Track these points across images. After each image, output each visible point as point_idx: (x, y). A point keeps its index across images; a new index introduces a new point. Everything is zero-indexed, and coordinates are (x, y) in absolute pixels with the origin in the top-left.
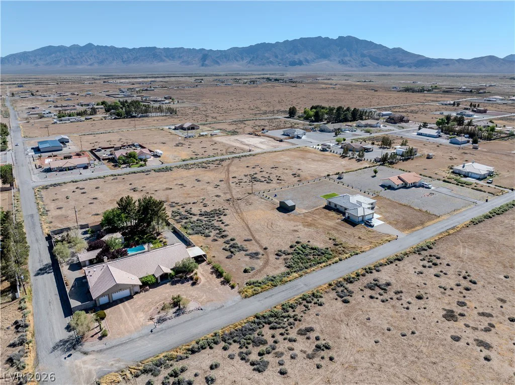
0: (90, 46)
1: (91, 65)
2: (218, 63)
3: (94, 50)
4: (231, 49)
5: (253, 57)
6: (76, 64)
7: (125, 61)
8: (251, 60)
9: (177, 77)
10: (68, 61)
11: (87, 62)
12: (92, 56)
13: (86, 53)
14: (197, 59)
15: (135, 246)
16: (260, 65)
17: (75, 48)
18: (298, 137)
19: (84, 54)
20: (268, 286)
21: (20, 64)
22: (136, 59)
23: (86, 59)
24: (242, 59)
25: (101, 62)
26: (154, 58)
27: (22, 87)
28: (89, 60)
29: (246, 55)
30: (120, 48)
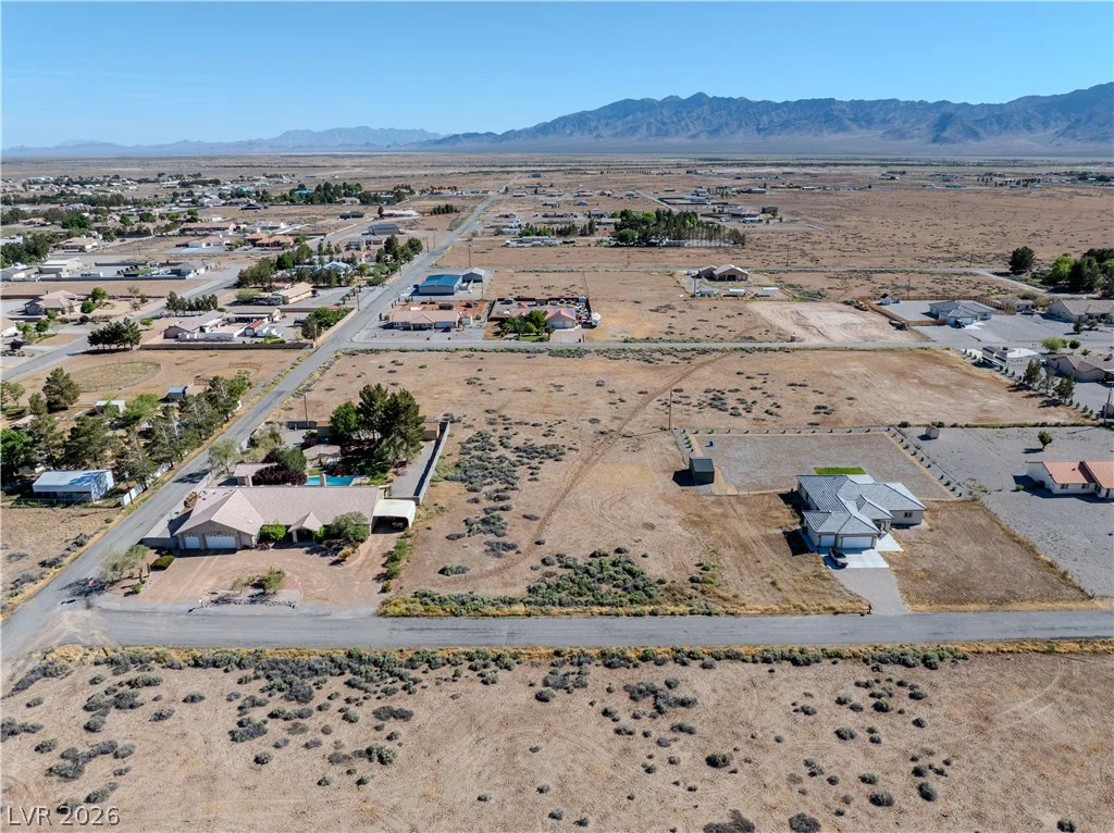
0: (699, 99)
1: (693, 137)
2: (976, 135)
3: (705, 107)
4: (1019, 100)
5: (1078, 121)
6: (666, 134)
7: (763, 130)
8: (1069, 127)
9: (854, 165)
10: (654, 129)
11: (689, 130)
12: (699, 118)
13: (689, 113)
14: (924, 126)
15: (343, 476)
16: (1092, 139)
17: (672, 103)
18: (957, 325)
19: (684, 115)
20: (444, 610)
21: (571, 134)
22: (784, 125)
23: (687, 125)
24: (1045, 124)
25: (715, 132)
26: (825, 122)
27: (539, 176)
28: (691, 127)
29: (1058, 114)
30: (759, 103)
